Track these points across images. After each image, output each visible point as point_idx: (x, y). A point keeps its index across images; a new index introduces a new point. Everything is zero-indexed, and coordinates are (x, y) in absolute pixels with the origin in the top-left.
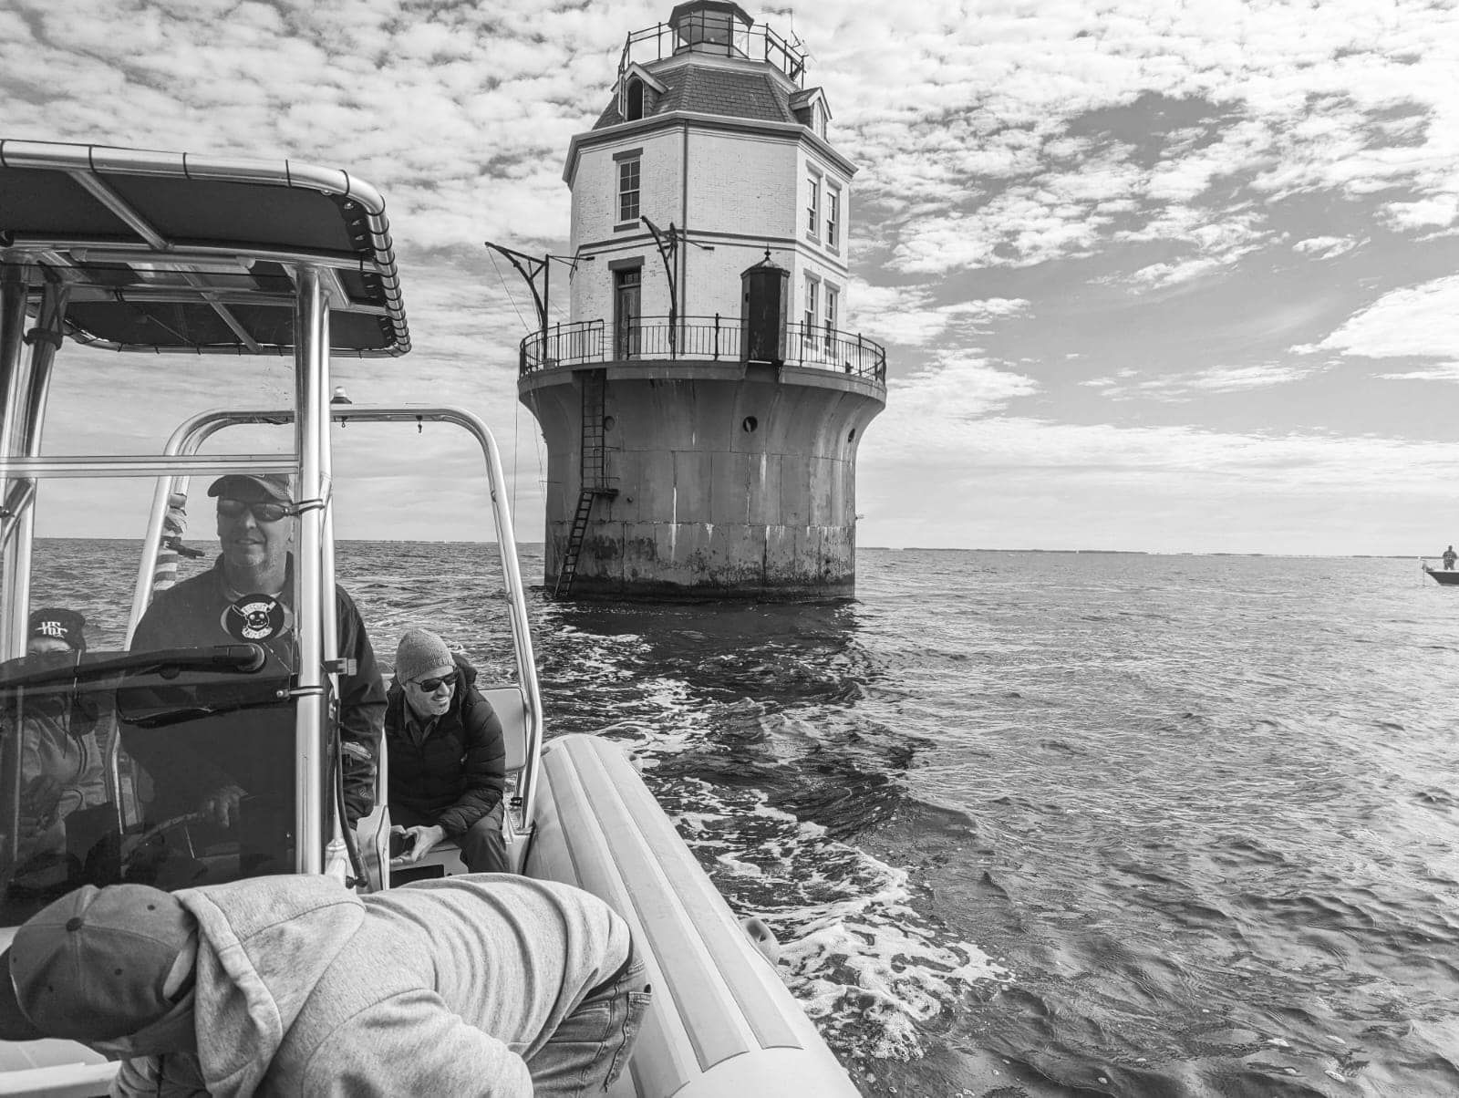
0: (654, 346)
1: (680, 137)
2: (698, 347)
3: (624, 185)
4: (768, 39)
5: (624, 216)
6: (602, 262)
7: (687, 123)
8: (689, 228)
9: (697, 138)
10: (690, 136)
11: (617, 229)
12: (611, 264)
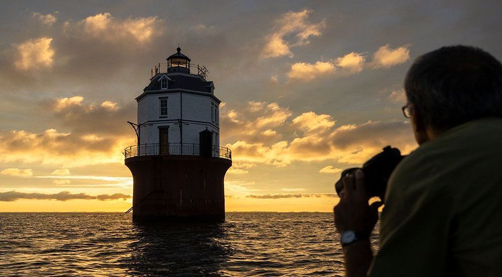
0: (174, 150)
1: (180, 95)
2: (188, 152)
3: (162, 106)
4: (198, 68)
5: (162, 114)
6: (156, 126)
7: (182, 92)
8: (183, 119)
9: (184, 95)
10: (182, 95)
11: (160, 118)
12: (158, 127)
